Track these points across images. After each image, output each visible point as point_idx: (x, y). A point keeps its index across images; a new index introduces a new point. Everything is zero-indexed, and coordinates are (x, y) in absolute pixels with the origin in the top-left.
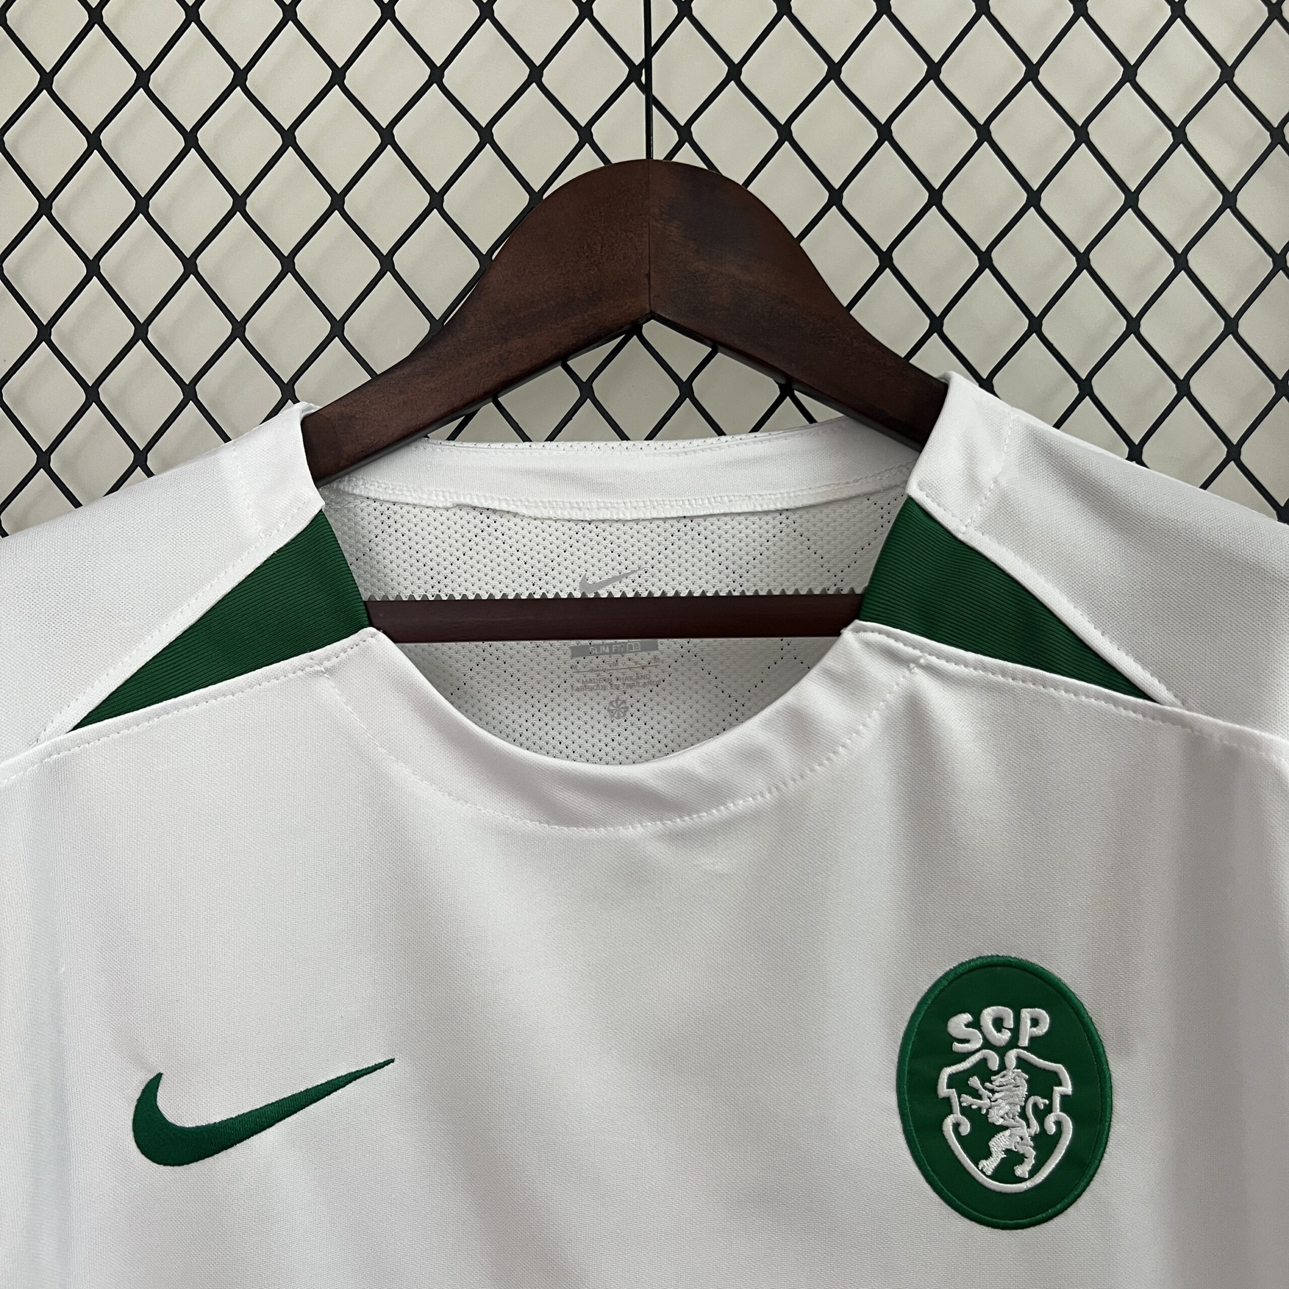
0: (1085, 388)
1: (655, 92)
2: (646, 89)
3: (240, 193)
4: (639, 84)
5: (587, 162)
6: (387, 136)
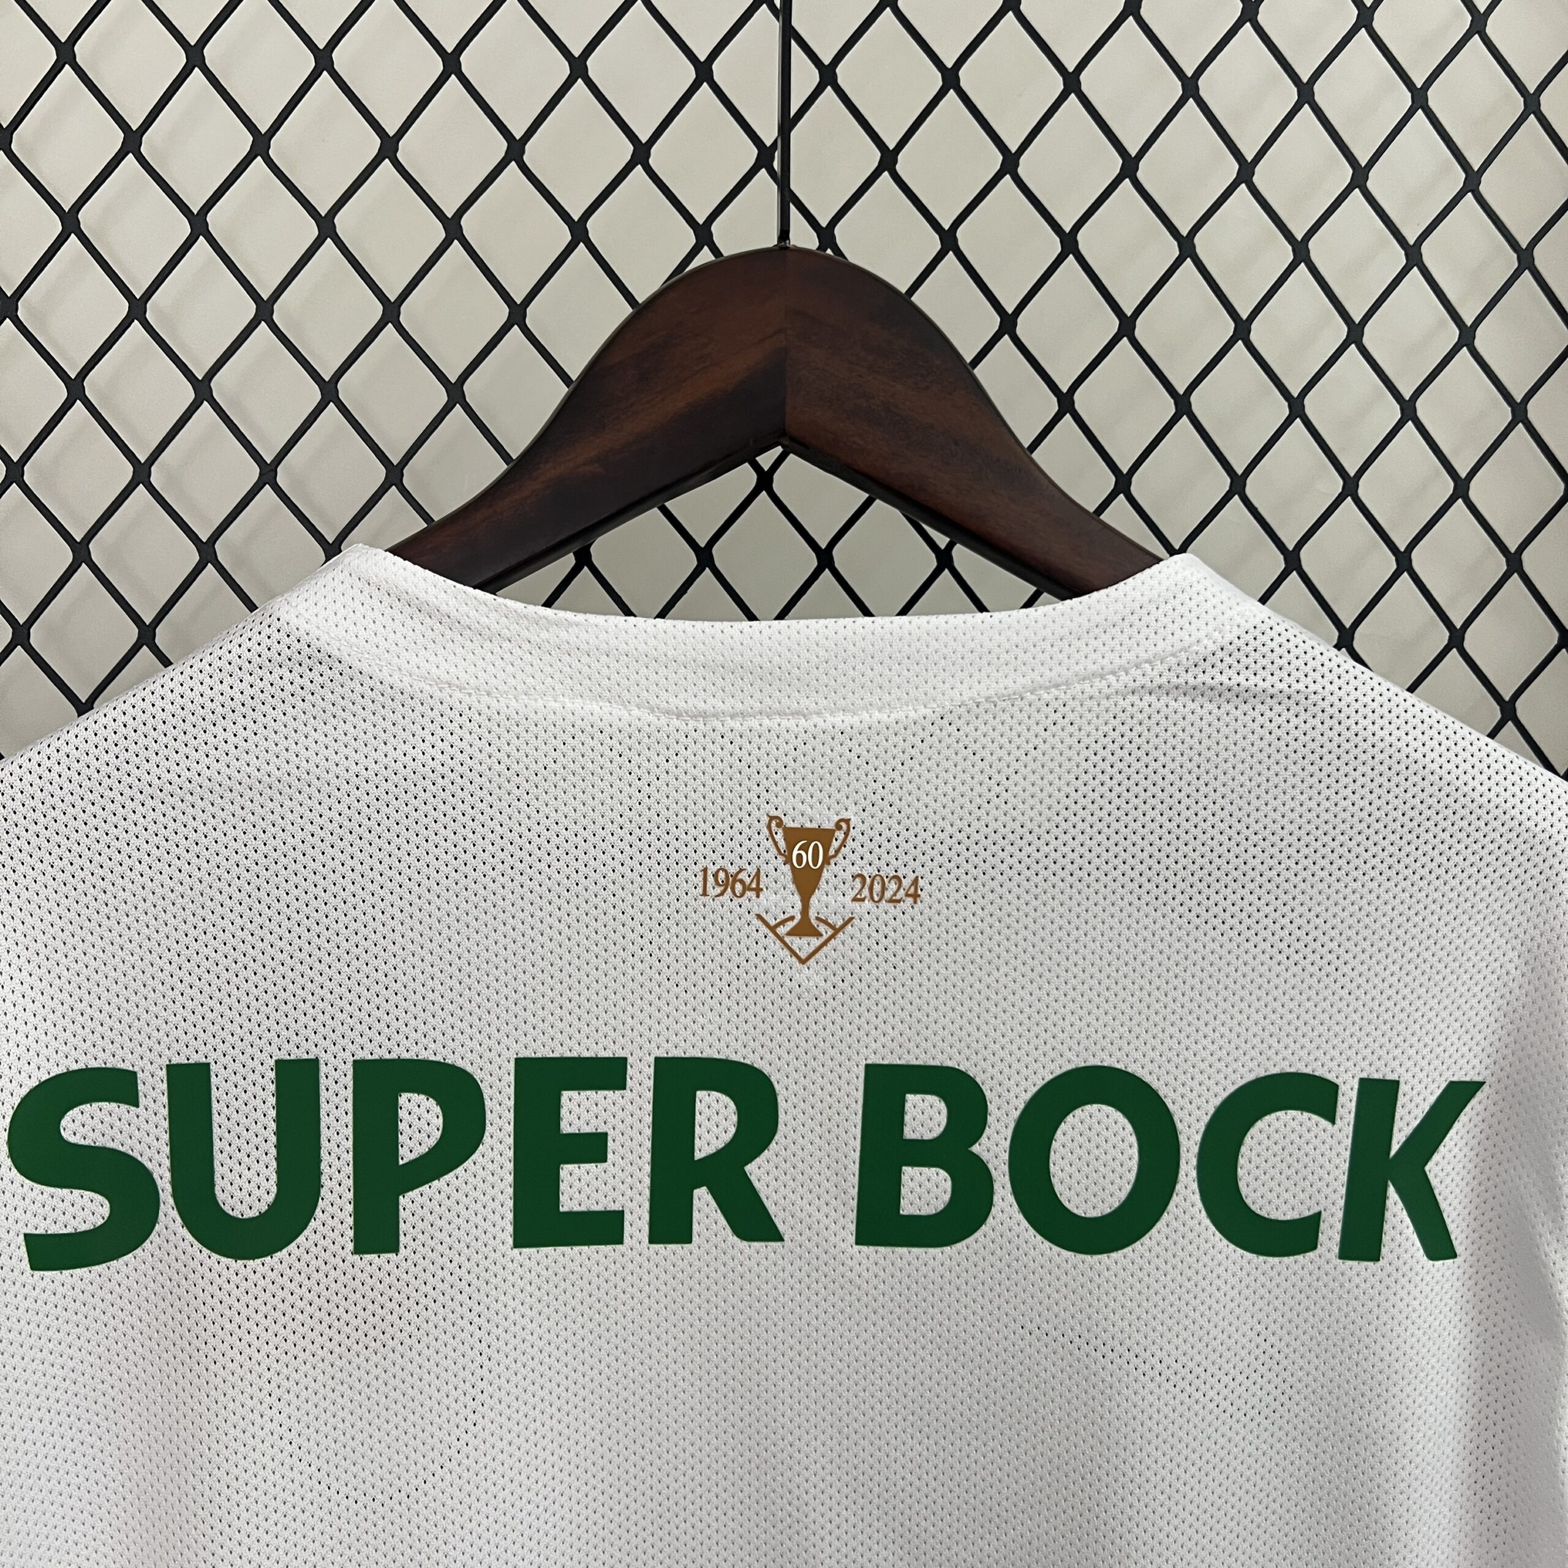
0: (1293, 561)
3: (265, 297)
4: (772, 173)
6: (453, 228)
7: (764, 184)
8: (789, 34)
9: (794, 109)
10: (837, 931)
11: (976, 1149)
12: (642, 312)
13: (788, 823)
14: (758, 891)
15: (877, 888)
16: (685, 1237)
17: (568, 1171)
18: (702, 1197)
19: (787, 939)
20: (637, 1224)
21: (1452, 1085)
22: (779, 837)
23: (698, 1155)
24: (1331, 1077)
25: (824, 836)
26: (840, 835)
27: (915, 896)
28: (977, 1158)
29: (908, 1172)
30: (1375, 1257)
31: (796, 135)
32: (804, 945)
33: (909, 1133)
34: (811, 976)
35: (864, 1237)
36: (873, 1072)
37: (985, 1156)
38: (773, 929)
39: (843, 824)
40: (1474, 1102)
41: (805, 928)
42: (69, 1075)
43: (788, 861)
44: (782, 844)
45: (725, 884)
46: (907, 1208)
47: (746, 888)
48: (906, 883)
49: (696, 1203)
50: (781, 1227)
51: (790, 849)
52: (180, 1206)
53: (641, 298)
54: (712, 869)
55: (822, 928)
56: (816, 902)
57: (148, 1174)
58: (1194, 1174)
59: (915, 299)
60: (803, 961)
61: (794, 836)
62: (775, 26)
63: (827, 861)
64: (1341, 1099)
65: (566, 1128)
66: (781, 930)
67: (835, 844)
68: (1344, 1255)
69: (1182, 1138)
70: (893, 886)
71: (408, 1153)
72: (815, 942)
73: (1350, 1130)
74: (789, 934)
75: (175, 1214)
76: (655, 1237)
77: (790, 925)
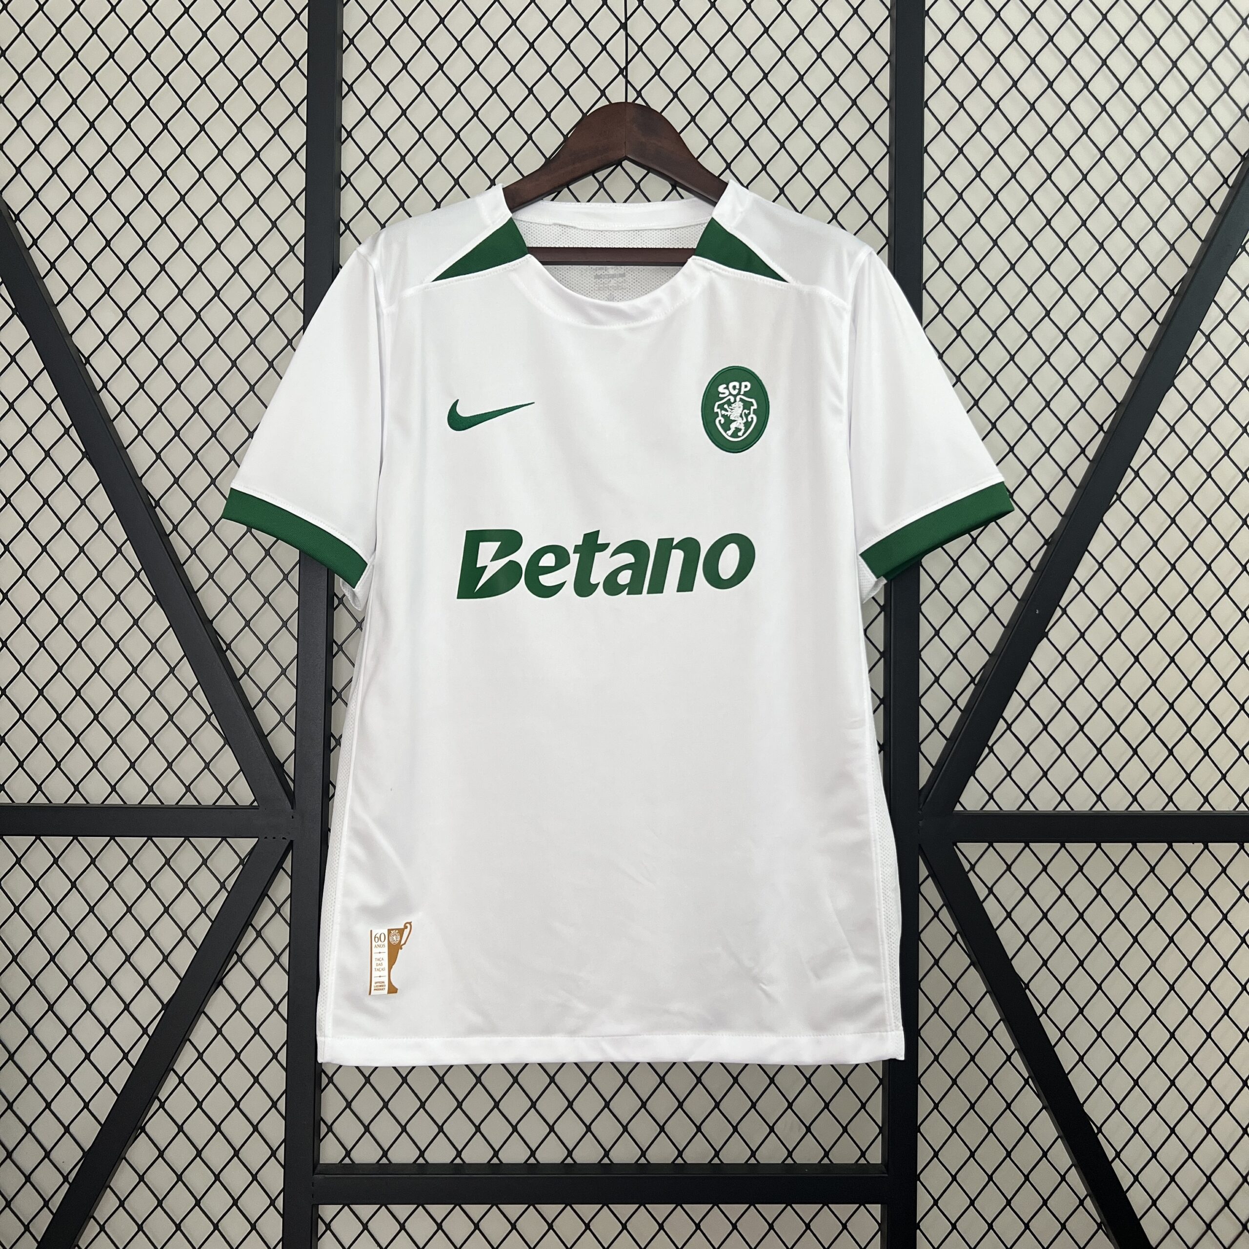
0: (782, 191)
1: (629, 79)
2: (626, 77)
3: (476, 110)
4: (623, 75)
5: (603, 102)
6: (531, 91)
9: (630, 58)
12: (585, 115)
59: (663, 114)
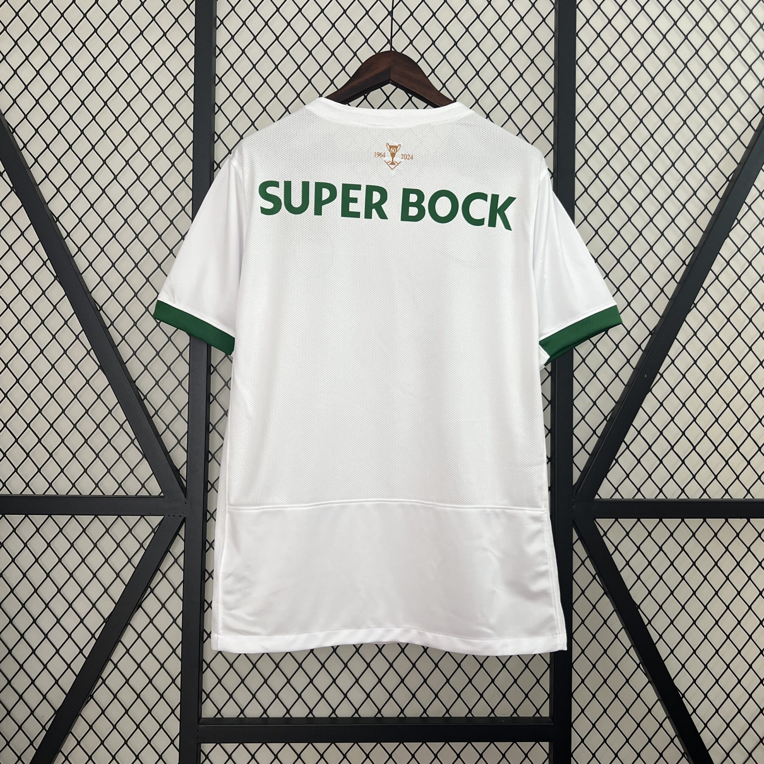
0: (488, 116)
7: (389, 45)
8: (392, 19)
9: (393, 35)
10: (398, 164)
11: (422, 204)
12: (363, 64)
13: (390, 145)
14: (384, 156)
15: (405, 157)
16: (371, 218)
17: (351, 204)
18: (374, 211)
19: (390, 165)
20: (362, 214)
21: (510, 198)
22: (388, 147)
23: (373, 203)
24: (486, 193)
25: (396, 147)
26: (399, 147)
27: (412, 158)
28: (422, 206)
29: (410, 208)
30: (495, 226)
31: (393, 39)
32: (392, 166)
33: (410, 201)
34: (393, 172)
35: (402, 220)
36: (404, 190)
37: (424, 206)
38: (387, 163)
39: (400, 145)
40: (514, 202)
41: (393, 163)
42: (268, 181)
43: (390, 151)
44: (389, 148)
45: (379, 155)
46: (410, 214)
47: (382, 156)
48: (411, 156)
49: (373, 212)
50: (388, 217)
51: (390, 149)
52: (285, 205)
53: (363, 62)
54: (376, 152)
55: (396, 163)
56: (395, 159)
57: (280, 200)
58: (461, 210)
59: (418, 64)
60: (392, 169)
61: (391, 147)
62: (390, 18)
63: (397, 151)
64: (488, 197)
65: (350, 196)
66: (389, 164)
67: (398, 149)
68: (489, 226)
69: (459, 203)
70: (408, 157)
71: (323, 199)
72: (394, 166)
73: (490, 203)
74: (390, 164)
75: (284, 207)
76: (365, 218)
77: (390, 163)
